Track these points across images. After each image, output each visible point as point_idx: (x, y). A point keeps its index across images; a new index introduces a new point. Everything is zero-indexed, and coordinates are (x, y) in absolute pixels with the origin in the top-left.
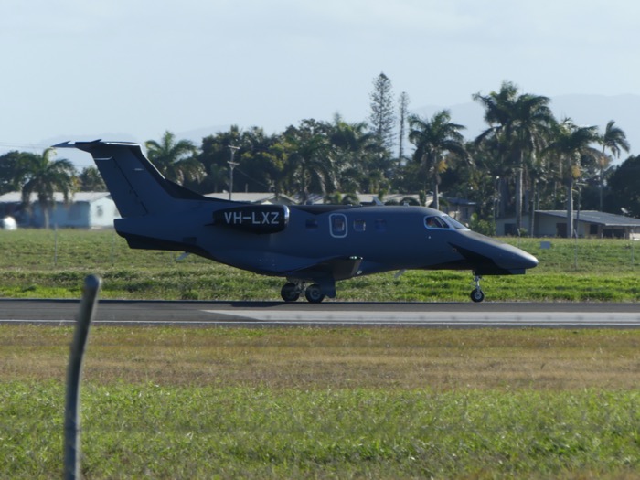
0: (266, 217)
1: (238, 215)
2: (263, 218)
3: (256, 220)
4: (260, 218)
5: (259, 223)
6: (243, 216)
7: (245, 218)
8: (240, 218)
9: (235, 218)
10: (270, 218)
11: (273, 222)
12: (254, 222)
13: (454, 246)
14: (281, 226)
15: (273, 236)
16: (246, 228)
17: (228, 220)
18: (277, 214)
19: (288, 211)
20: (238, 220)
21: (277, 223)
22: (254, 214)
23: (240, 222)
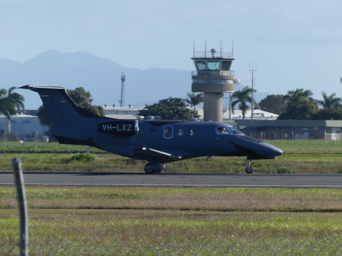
1: (109, 126)
2: (123, 127)
3: (119, 129)
4: (121, 127)
5: (120, 130)
6: (112, 126)
7: (113, 128)
8: (110, 127)
9: (108, 127)
10: (127, 127)
11: (128, 130)
12: (118, 130)
13: (231, 143)
14: (133, 132)
15: (133, 137)
16: (113, 133)
17: (104, 129)
18: (131, 125)
20: (109, 129)
21: (131, 130)
22: (118, 125)
23: (111, 130)
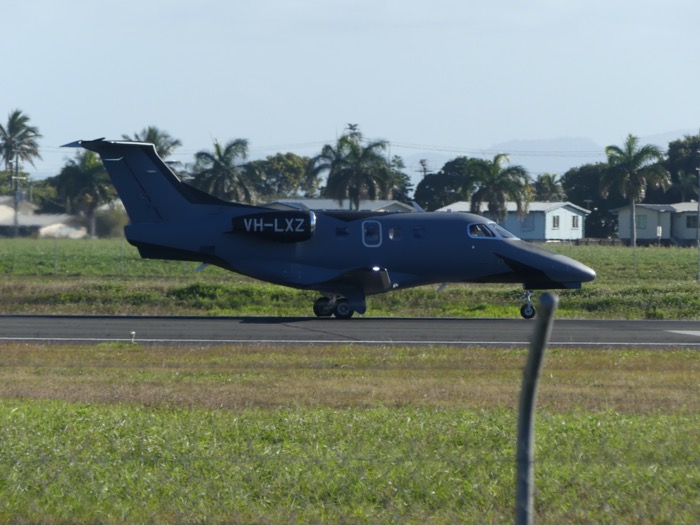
0: (289, 224)
1: (258, 222)
2: (286, 225)
3: (279, 228)
4: (283, 225)
5: (282, 230)
6: (264, 222)
7: (266, 225)
8: (261, 225)
9: (256, 225)
10: (295, 225)
11: (297, 230)
12: (276, 230)
13: (500, 257)
14: (306, 235)
15: (299, 245)
16: (267, 235)
17: (248, 228)
18: (302, 221)
19: (315, 218)
20: (258, 228)
21: (302, 230)
22: (276, 220)
23: (262, 229)
